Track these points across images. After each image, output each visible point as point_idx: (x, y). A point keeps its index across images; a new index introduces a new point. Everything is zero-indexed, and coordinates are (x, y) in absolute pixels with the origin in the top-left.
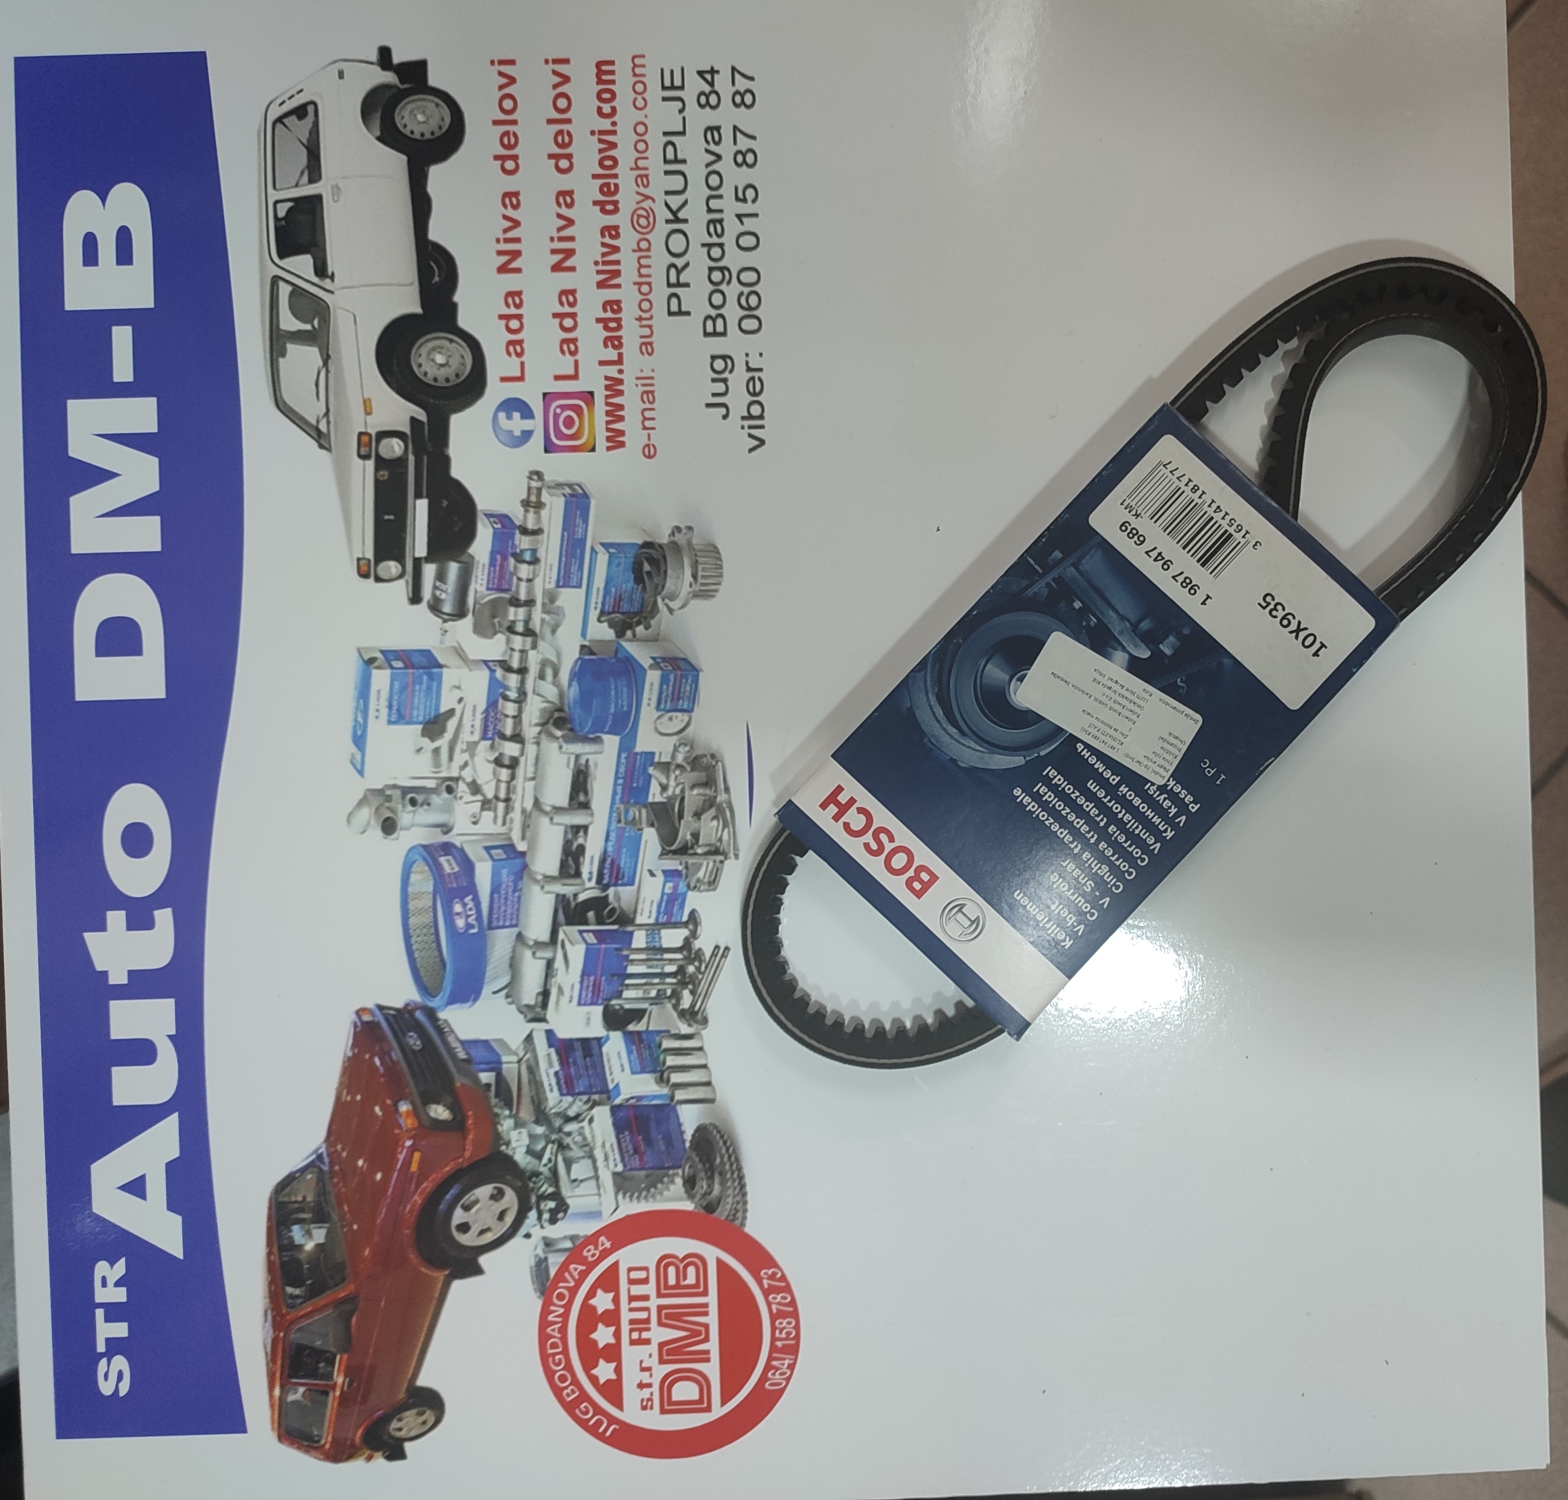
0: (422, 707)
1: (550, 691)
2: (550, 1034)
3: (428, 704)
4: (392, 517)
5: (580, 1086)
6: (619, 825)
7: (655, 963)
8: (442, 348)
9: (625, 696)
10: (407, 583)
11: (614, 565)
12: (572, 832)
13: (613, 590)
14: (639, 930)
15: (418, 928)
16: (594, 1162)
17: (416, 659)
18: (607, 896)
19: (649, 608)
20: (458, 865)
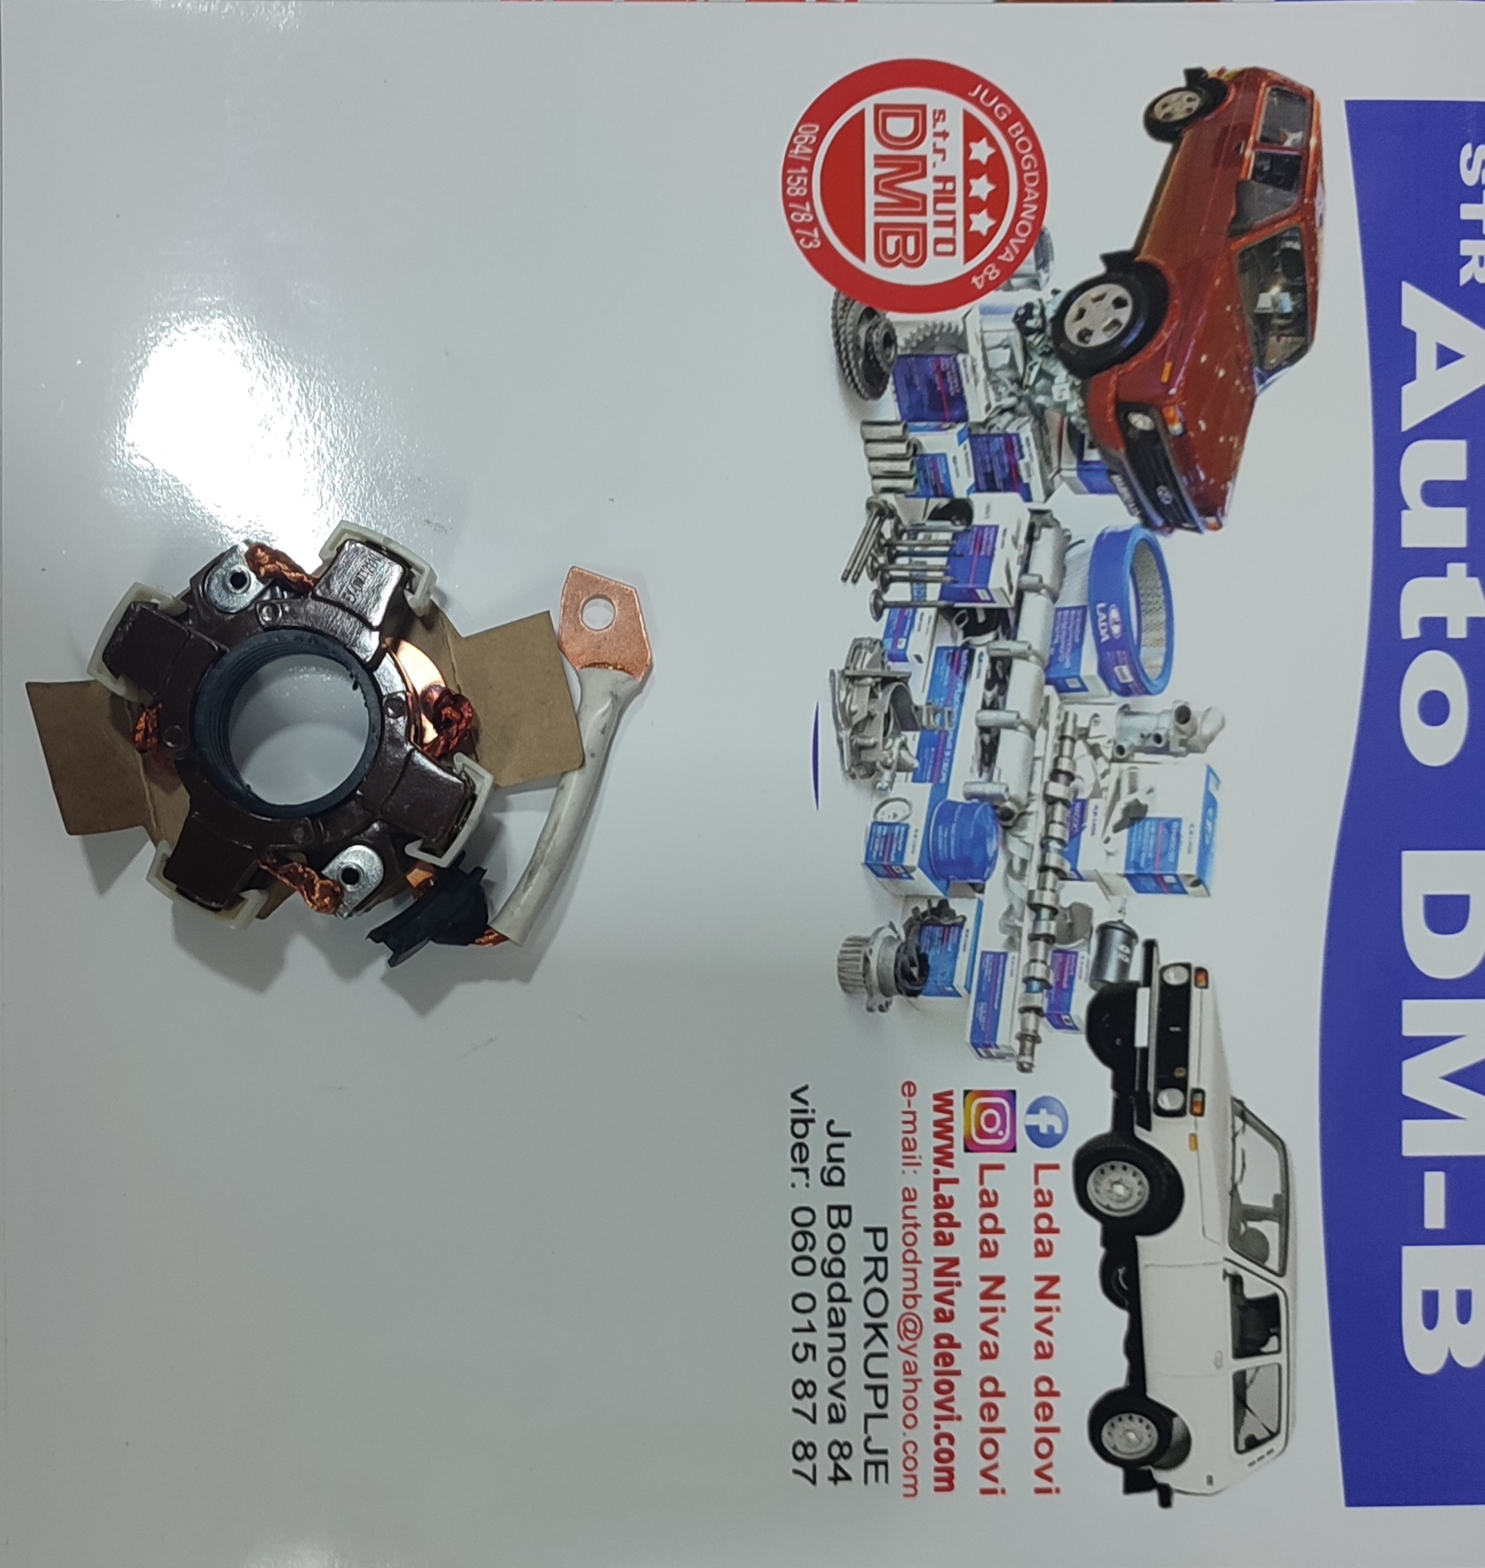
0: (1146, 834)
1: (1017, 848)
2: (1028, 497)
3: (1140, 838)
4: (1172, 1029)
5: (998, 444)
6: (950, 709)
7: (918, 567)
8: (1119, 1201)
9: (940, 841)
10: (1158, 962)
11: (948, 974)
12: (998, 703)
13: (950, 949)
14: (933, 601)
15: (1157, 610)
16: (986, 365)
17: (1154, 884)
18: (965, 636)
19: (914, 929)
20: (1114, 673)
